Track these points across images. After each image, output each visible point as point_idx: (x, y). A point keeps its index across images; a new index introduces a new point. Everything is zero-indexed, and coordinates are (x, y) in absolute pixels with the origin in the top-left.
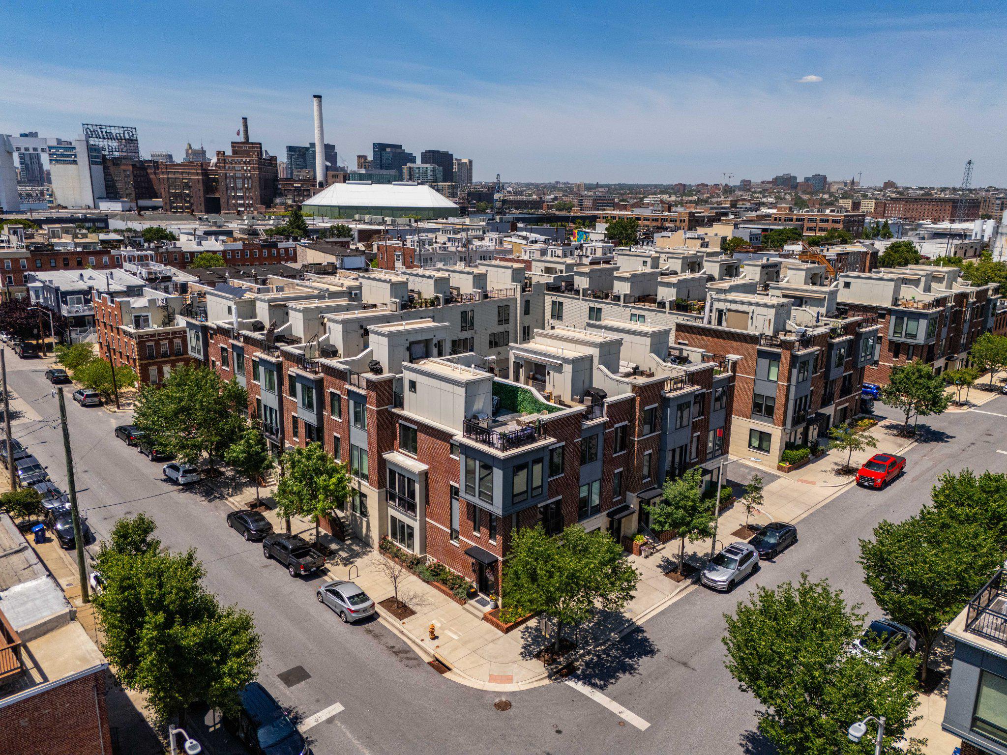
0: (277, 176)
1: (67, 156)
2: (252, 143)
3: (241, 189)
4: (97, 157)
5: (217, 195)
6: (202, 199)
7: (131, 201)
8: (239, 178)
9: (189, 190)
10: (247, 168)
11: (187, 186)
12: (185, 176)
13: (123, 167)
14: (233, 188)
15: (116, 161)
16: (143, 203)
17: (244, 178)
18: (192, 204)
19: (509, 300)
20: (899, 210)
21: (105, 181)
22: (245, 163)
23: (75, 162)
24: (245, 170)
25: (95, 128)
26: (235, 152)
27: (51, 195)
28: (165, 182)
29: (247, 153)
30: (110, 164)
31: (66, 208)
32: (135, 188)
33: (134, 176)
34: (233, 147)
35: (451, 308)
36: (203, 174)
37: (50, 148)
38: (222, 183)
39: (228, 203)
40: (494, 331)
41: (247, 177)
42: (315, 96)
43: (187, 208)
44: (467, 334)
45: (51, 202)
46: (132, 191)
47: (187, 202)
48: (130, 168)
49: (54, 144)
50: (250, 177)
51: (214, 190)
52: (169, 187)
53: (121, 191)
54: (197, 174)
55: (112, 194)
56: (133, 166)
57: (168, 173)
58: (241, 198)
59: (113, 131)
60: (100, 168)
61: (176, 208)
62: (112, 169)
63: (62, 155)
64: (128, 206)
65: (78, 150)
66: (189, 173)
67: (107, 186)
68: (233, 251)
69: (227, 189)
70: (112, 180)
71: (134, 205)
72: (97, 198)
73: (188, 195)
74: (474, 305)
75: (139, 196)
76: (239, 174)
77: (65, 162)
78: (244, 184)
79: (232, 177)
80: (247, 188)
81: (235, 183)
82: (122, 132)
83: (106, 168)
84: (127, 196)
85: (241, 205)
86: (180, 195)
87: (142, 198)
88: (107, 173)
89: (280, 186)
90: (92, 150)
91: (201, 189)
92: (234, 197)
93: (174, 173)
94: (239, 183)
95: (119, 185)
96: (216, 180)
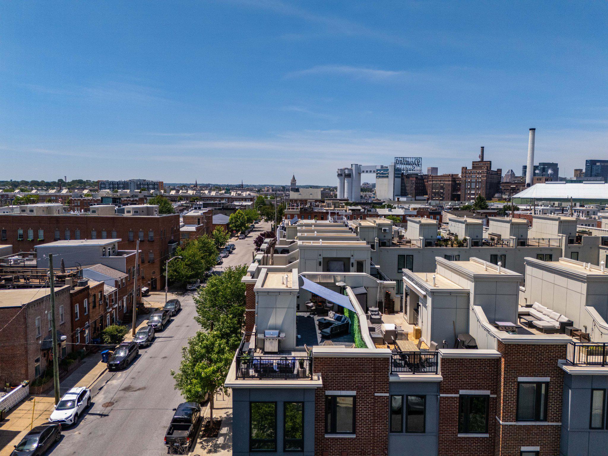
0: (500, 181)
1: (384, 174)
2: (485, 162)
3: (474, 189)
4: (398, 174)
5: (459, 193)
6: (450, 195)
7: (413, 197)
8: (474, 182)
9: (443, 190)
10: (481, 177)
11: (442, 188)
12: (442, 182)
13: (411, 179)
14: (469, 188)
15: (408, 176)
16: (418, 198)
17: (476, 182)
21: (401, 186)
22: (478, 173)
23: (387, 177)
24: (478, 178)
25: (401, 159)
26: (474, 167)
27: (374, 194)
28: (431, 186)
29: (480, 167)
30: (405, 177)
31: (380, 200)
32: (415, 190)
33: (416, 183)
34: (473, 164)
36: (452, 181)
37: (377, 170)
38: (463, 186)
39: (465, 197)
41: (479, 182)
45: (374, 197)
46: (414, 192)
47: (441, 197)
48: (415, 179)
49: (379, 168)
50: (480, 182)
51: (459, 190)
52: (433, 189)
53: (408, 192)
54: (449, 181)
55: (404, 193)
56: (416, 178)
57: (433, 181)
58: (473, 194)
59: (409, 160)
60: (400, 179)
62: (405, 180)
63: (382, 174)
64: (410, 199)
65: (389, 171)
66: (444, 180)
67: (402, 189)
69: (465, 189)
70: (405, 186)
72: (396, 195)
73: (442, 193)
75: (417, 194)
76: (474, 180)
77: (383, 177)
78: (476, 185)
79: (469, 182)
80: (478, 189)
81: (471, 186)
82: (414, 160)
83: (402, 179)
84: (411, 194)
85: (473, 199)
86: (438, 193)
87: (419, 195)
88: (403, 182)
89: (501, 187)
90: (397, 170)
91: (450, 189)
92: (469, 194)
93: (436, 181)
94: (473, 185)
95: (407, 188)
96: (459, 184)
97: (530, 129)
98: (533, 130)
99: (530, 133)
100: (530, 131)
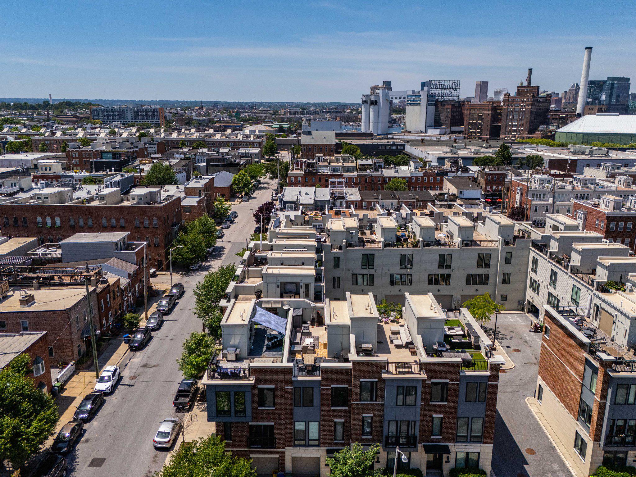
0: (549, 109)
1: (416, 101)
2: (532, 87)
3: (516, 119)
4: (432, 101)
5: (499, 124)
6: (489, 126)
7: (447, 128)
8: (517, 112)
9: (482, 120)
10: (525, 105)
11: (481, 118)
12: (481, 111)
13: (446, 106)
14: (511, 119)
15: (444, 103)
16: (454, 129)
17: (520, 112)
18: (481, 130)
19: (491, 250)
21: (435, 115)
22: (523, 102)
23: (419, 104)
24: (522, 106)
25: (436, 82)
26: (519, 94)
27: (404, 125)
28: (468, 116)
29: (526, 94)
30: (439, 105)
31: (410, 132)
32: (451, 120)
33: (452, 112)
34: (518, 90)
35: (430, 250)
36: (492, 110)
37: (408, 96)
38: (504, 114)
39: (506, 130)
40: (472, 272)
41: (523, 112)
43: (478, 132)
44: (445, 271)
45: (403, 128)
46: (449, 122)
47: (479, 128)
48: (450, 107)
49: (411, 94)
50: (524, 111)
51: (499, 120)
52: (470, 119)
53: (442, 122)
54: (489, 110)
55: (437, 124)
56: (453, 105)
57: (470, 110)
58: (515, 126)
59: (446, 83)
60: (434, 107)
61: (471, 132)
62: (440, 107)
63: (414, 100)
64: (443, 131)
65: (422, 97)
66: (483, 110)
67: (435, 119)
68: (416, 177)
69: (507, 119)
70: (439, 115)
71: (447, 130)
72: (428, 126)
73: (480, 124)
74: (452, 250)
75: (453, 124)
76: (517, 109)
77: (414, 104)
78: (519, 116)
79: (512, 111)
80: (521, 119)
81: (513, 116)
82: (451, 84)
83: (437, 107)
84: (446, 124)
85: (514, 131)
86: (475, 124)
87: (455, 126)
88: (437, 111)
89: (549, 117)
90: (430, 97)
91: (490, 120)
92: (510, 125)
93: (474, 110)
94: (516, 115)
95: (442, 118)
96: (500, 114)
97: (586, 48)
98: (590, 49)
99: (586, 52)
100: (587, 50)
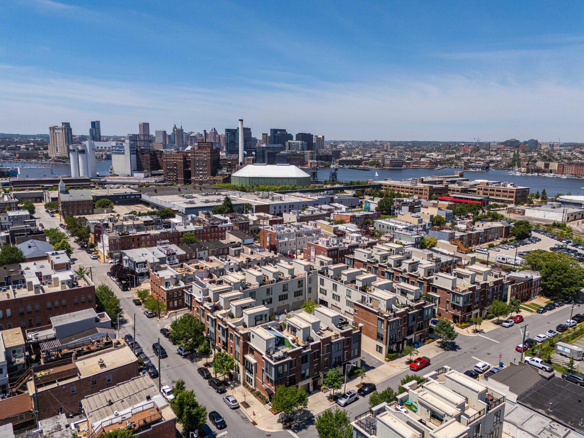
0: (219, 158)
1: (120, 150)
3: (202, 166)
4: (133, 151)
5: (190, 169)
6: (182, 171)
7: (149, 172)
8: (201, 161)
9: (176, 167)
10: (206, 156)
11: (175, 165)
12: (175, 160)
13: (145, 155)
14: (198, 166)
15: (142, 152)
16: (154, 172)
17: (203, 161)
18: (177, 174)
19: (302, 278)
20: (572, 170)
21: (137, 162)
22: (204, 153)
23: (124, 153)
24: (204, 157)
25: (134, 136)
26: (199, 148)
27: (111, 169)
28: (165, 163)
29: (206, 148)
30: (139, 154)
31: (118, 176)
32: (151, 165)
33: (151, 159)
34: (199, 145)
35: (279, 284)
36: (183, 159)
37: (113, 147)
38: (192, 162)
39: (195, 173)
40: (296, 290)
41: (205, 161)
42: (240, 120)
43: (175, 175)
44: (285, 293)
45: (111, 173)
46: (149, 167)
47: (175, 173)
48: (149, 155)
49: (115, 144)
51: (189, 166)
52: (167, 165)
53: (144, 167)
54: (181, 159)
55: (139, 168)
56: (151, 154)
57: (167, 159)
58: (201, 170)
60: (135, 155)
61: (170, 176)
62: (140, 156)
63: (118, 150)
64: (146, 174)
65: (125, 148)
66: (177, 159)
67: (137, 165)
69: (195, 166)
70: (140, 161)
71: (149, 174)
72: (133, 171)
73: (176, 169)
74: (288, 281)
75: (153, 169)
76: (201, 159)
77: (119, 153)
78: (203, 164)
79: (197, 160)
80: (205, 166)
81: (199, 164)
82: (146, 137)
83: (137, 156)
84: (147, 169)
85: (201, 174)
86: (172, 169)
88: (138, 158)
89: (221, 163)
91: (182, 166)
92: (198, 170)
93: (170, 159)
94: (201, 163)
95: (143, 164)
96: (190, 162)
